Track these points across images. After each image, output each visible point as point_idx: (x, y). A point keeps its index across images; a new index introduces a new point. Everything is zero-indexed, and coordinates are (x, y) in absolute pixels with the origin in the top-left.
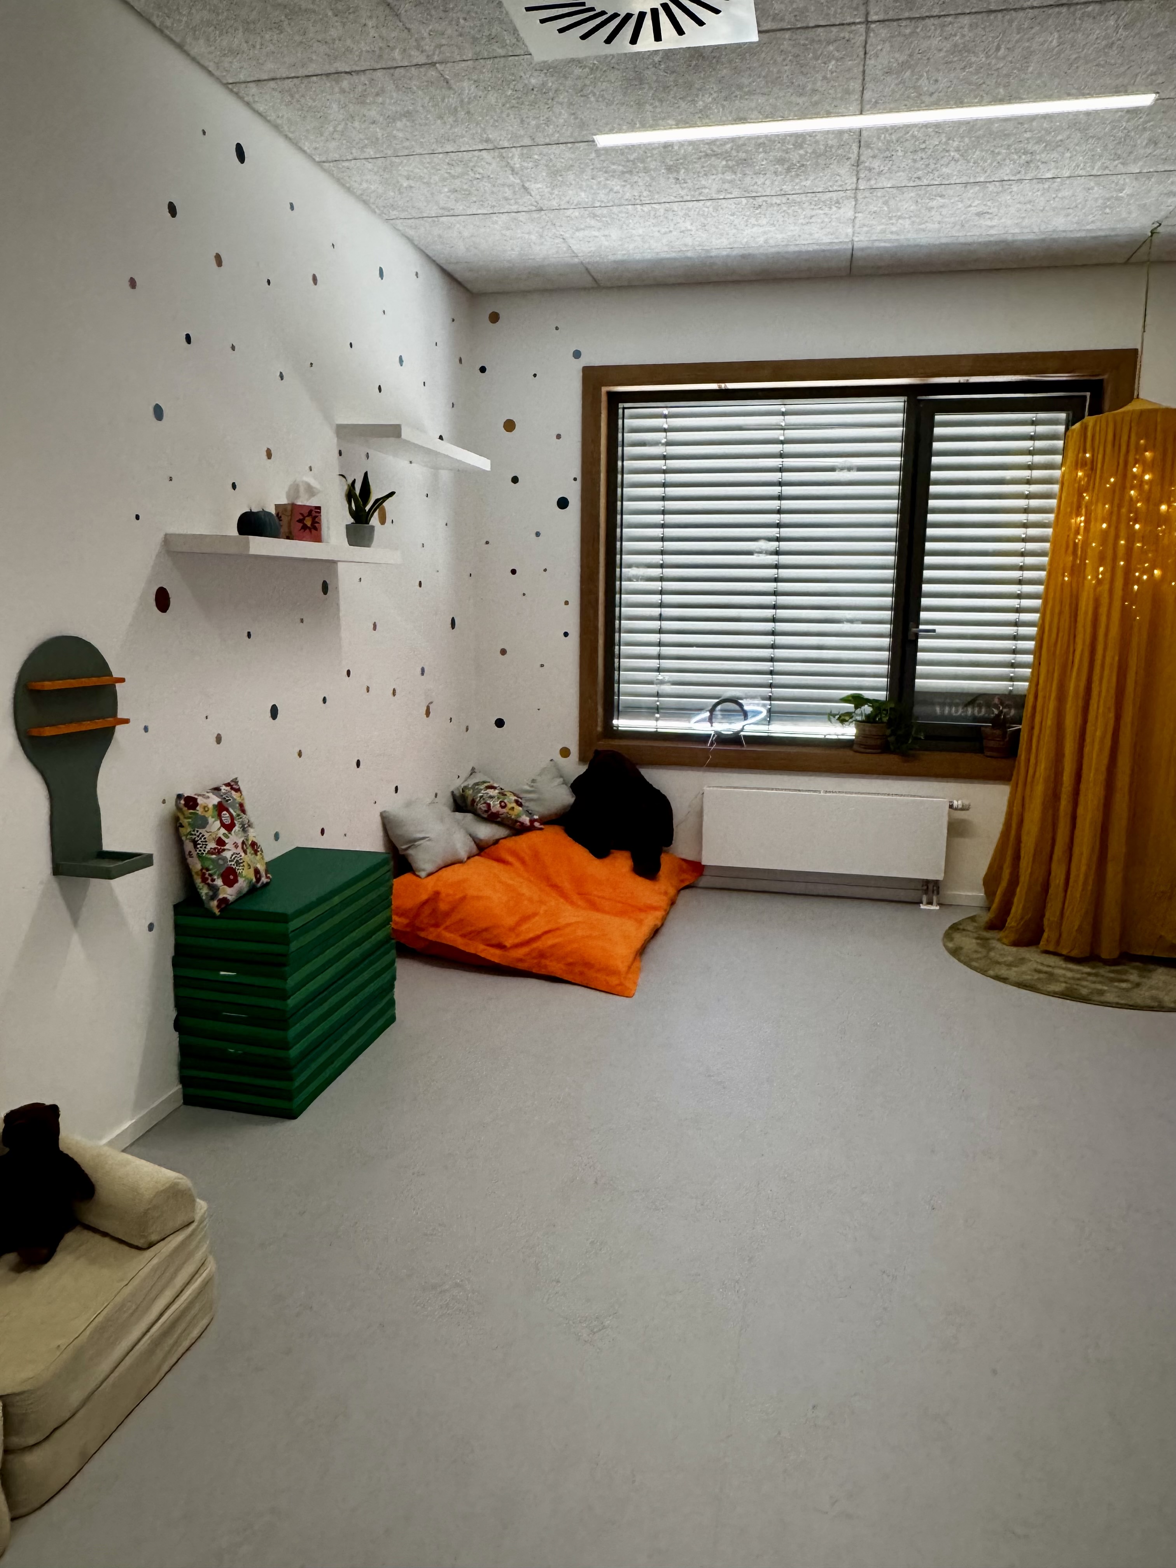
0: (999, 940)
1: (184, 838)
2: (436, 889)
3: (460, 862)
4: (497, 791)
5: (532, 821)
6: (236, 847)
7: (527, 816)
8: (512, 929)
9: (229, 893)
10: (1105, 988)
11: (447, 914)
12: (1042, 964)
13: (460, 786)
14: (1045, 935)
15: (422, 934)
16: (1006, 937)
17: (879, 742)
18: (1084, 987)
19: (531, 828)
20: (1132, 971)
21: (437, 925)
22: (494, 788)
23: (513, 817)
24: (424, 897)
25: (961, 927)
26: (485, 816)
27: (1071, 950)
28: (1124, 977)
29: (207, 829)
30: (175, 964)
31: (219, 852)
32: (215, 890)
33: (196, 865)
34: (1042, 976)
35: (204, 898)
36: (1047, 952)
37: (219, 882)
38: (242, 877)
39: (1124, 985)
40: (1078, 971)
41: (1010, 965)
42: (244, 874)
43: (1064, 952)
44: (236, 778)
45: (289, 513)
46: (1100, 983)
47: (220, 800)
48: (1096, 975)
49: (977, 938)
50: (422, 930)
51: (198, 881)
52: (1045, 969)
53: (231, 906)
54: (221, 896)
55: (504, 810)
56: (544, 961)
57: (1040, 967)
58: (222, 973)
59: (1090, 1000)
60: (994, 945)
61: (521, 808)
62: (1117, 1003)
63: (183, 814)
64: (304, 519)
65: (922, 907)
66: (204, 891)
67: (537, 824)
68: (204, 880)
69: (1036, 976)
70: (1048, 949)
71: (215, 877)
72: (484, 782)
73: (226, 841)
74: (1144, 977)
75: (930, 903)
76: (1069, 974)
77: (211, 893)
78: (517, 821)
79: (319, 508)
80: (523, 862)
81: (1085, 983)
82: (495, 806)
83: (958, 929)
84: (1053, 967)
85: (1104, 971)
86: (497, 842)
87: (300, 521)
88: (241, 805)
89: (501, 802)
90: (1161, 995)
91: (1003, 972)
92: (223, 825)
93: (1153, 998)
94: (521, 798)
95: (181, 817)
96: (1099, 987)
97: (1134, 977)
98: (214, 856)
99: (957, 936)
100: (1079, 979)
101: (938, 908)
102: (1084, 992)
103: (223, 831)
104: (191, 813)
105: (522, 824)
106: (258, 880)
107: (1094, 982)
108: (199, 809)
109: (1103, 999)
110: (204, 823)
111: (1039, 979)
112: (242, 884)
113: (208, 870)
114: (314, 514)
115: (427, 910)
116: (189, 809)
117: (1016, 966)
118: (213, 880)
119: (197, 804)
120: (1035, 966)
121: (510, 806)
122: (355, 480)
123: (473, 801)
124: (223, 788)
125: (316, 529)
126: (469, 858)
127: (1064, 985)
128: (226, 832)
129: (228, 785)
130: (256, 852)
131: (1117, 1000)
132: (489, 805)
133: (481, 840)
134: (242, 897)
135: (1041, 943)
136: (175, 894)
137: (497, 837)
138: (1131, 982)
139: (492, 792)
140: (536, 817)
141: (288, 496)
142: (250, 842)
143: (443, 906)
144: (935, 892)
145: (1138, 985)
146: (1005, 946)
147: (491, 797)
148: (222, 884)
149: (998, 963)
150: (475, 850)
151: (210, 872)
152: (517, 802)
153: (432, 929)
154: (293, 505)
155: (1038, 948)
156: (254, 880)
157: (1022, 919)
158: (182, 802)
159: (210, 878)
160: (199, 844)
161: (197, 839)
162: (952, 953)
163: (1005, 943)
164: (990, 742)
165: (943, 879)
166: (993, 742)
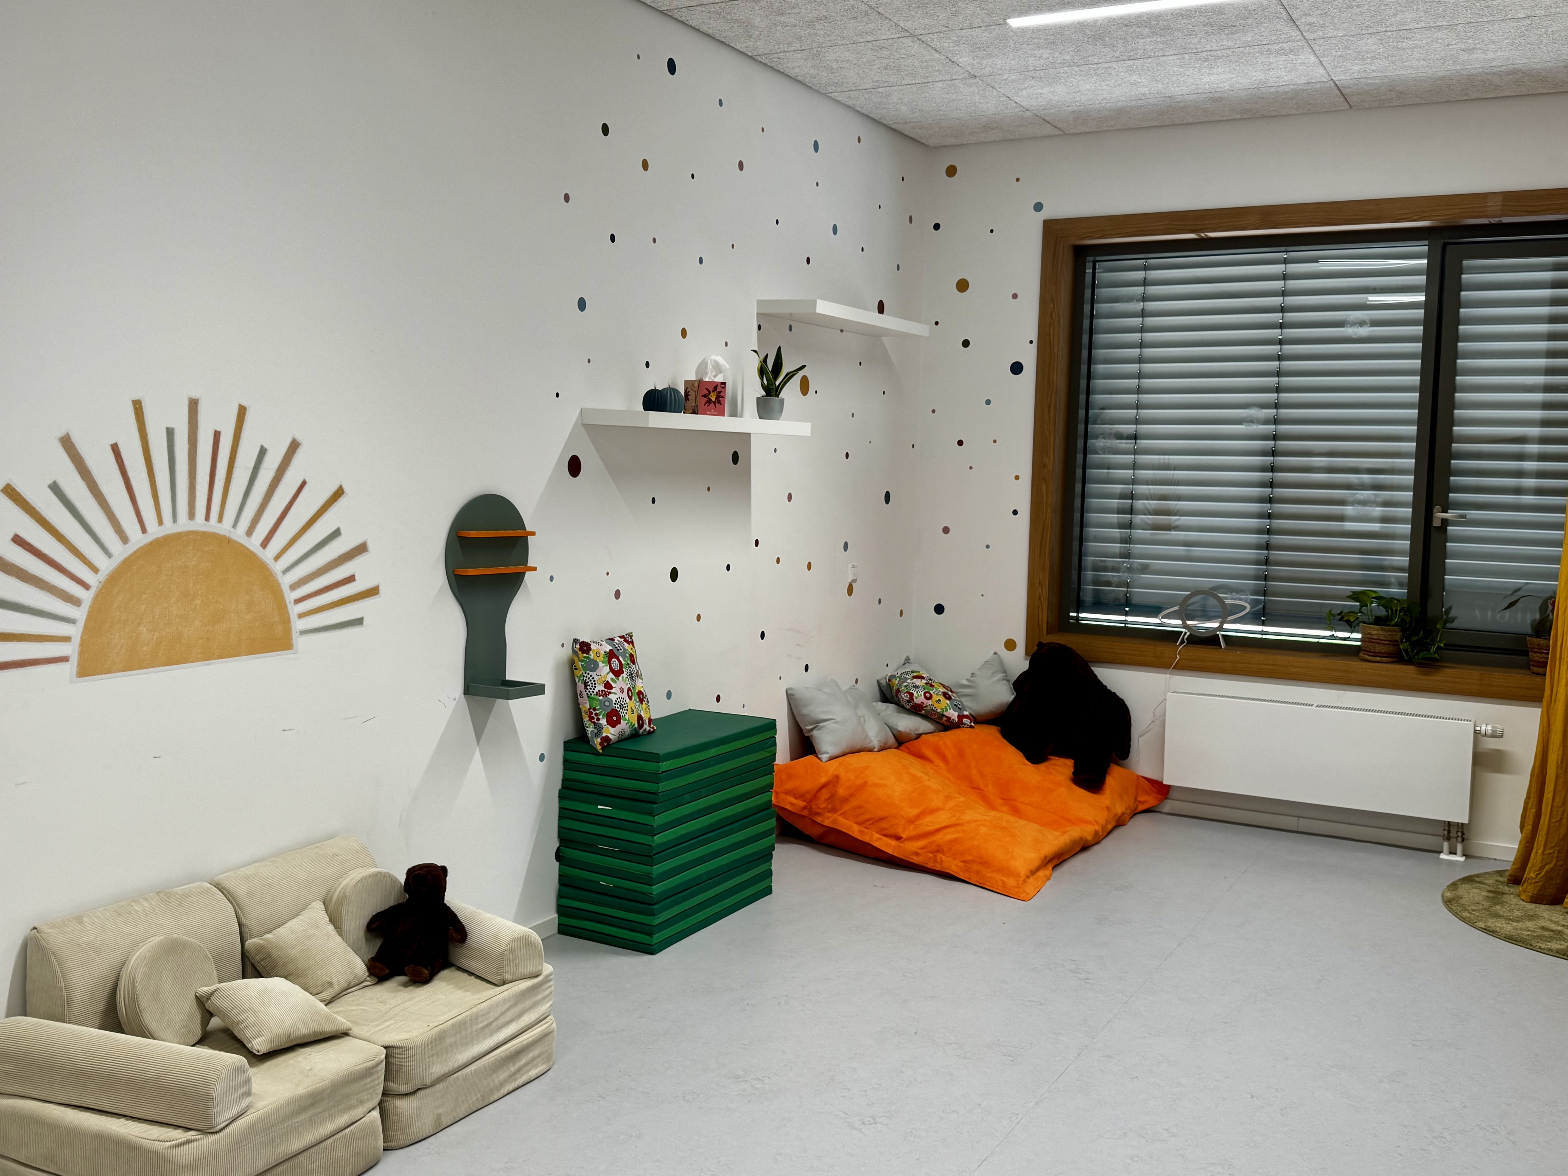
0: (1517, 895)
1: (577, 680)
2: (835, 773)
3: (871, 750)
4: (924, 681)
5: (961, 717)
6: (622, 691)
7: (955, 711)
8: (911, 821)
9: (611, 732)
11: (845, 800)
13: (887, 675)
15: (819, 819)
16: (1524, 892)
17: (1391, 649)
19: (958, 725)
21: (834, 810)
22: (922, 678)
23: (939, 710)
24: (823, 780)
25: (1478, 879)
26: (908, 707)
29: (598, 672)
30: (562, 797)
31: (606, 695)
32: (599, 728)
33: (586, 705)
34: (1545, 933)
35: (590, 735)
37: (603, 722)
38: (625, 720)
41: (1511, 920)
42: (627, 716)
44: (631, 633)
45: (696, 389)
47: (611, 648)
49: (1489, 891)
50: (819, 814)
51: (586, 719)
53: (611, 746)
54: (604, 735)
55: (930, 702)
56: (939, 855)
57: (1549, 925)
58: (600, 807)
60: (1506, 900)
61: (948, 702)
63: (579, 658)
64: (709, 394)
65: (1443, 856)
66: (590, 729)
67: (965, 720)
68: (591, 719)
69: (1539, 933)
71: (601, 717)
72: (913, 672)
73: (613, 685)
75: (1453, 852)
77: (596, 731)
78: (943, 715)
79: (724, 383)
80: (945, 759)
82: (919, 697)
83: (1473, 881)
86: (919, 736)
87: (705, 396)
88: (631, 656)
89: (925, 693)
91: (1499, 925)
92: (612, 670)
94: (951, 691)
95: (576, 659)
98: (601, 698)
99: (1466, 887)
101: (1462, 859)
103: (611, 675)
104: (584, 657)
105: (949, 718)
106: (641, 726)
108: (592, 655)
110: (595, 666)
111: (1538, 936)
112: (623, 725)
113: (595, 709)
114: (719, 389)
115: (825, 794)
116: (583, 653)
117: (1519, 922)
118: (598, 719)
119: (590, 650)
120: (1544, 923)
121: (935, 698)
122: (767, 355)
123: (898, 691)
124: (617, 640)
125: (719, 402)
126: (882, 749)
128: (613, 677)
129: (621, 637)
130: (641, 701)
132: (911, 695)
133: (900, 732)
134: (622, 739)
136: (567, 731)
137: (920, 732)
139: (918, 682)
140: (966, 713)
141: (697, 371)
142: (637, 691)
143: (841, 791)
144: (1460, 839)
146: (1518, 901)
147: (917, 687)
148: (606, 724)
149: (1498, 916)
150: (892, 740)
151: (597, 712)
152: (945, 695)
153: (827, 814)
154: (700, 382)
155: (1563, 907)
156: (636, 725)
157: (1542, 868)
158: (578, 646)
159: (596, 717)
160: (589, 686)
161: (588, 680)
162: (1445, 902)
163: (1523, 898)
164: (1535, 654)
165: (1467, 822)
166: (1538, 654)
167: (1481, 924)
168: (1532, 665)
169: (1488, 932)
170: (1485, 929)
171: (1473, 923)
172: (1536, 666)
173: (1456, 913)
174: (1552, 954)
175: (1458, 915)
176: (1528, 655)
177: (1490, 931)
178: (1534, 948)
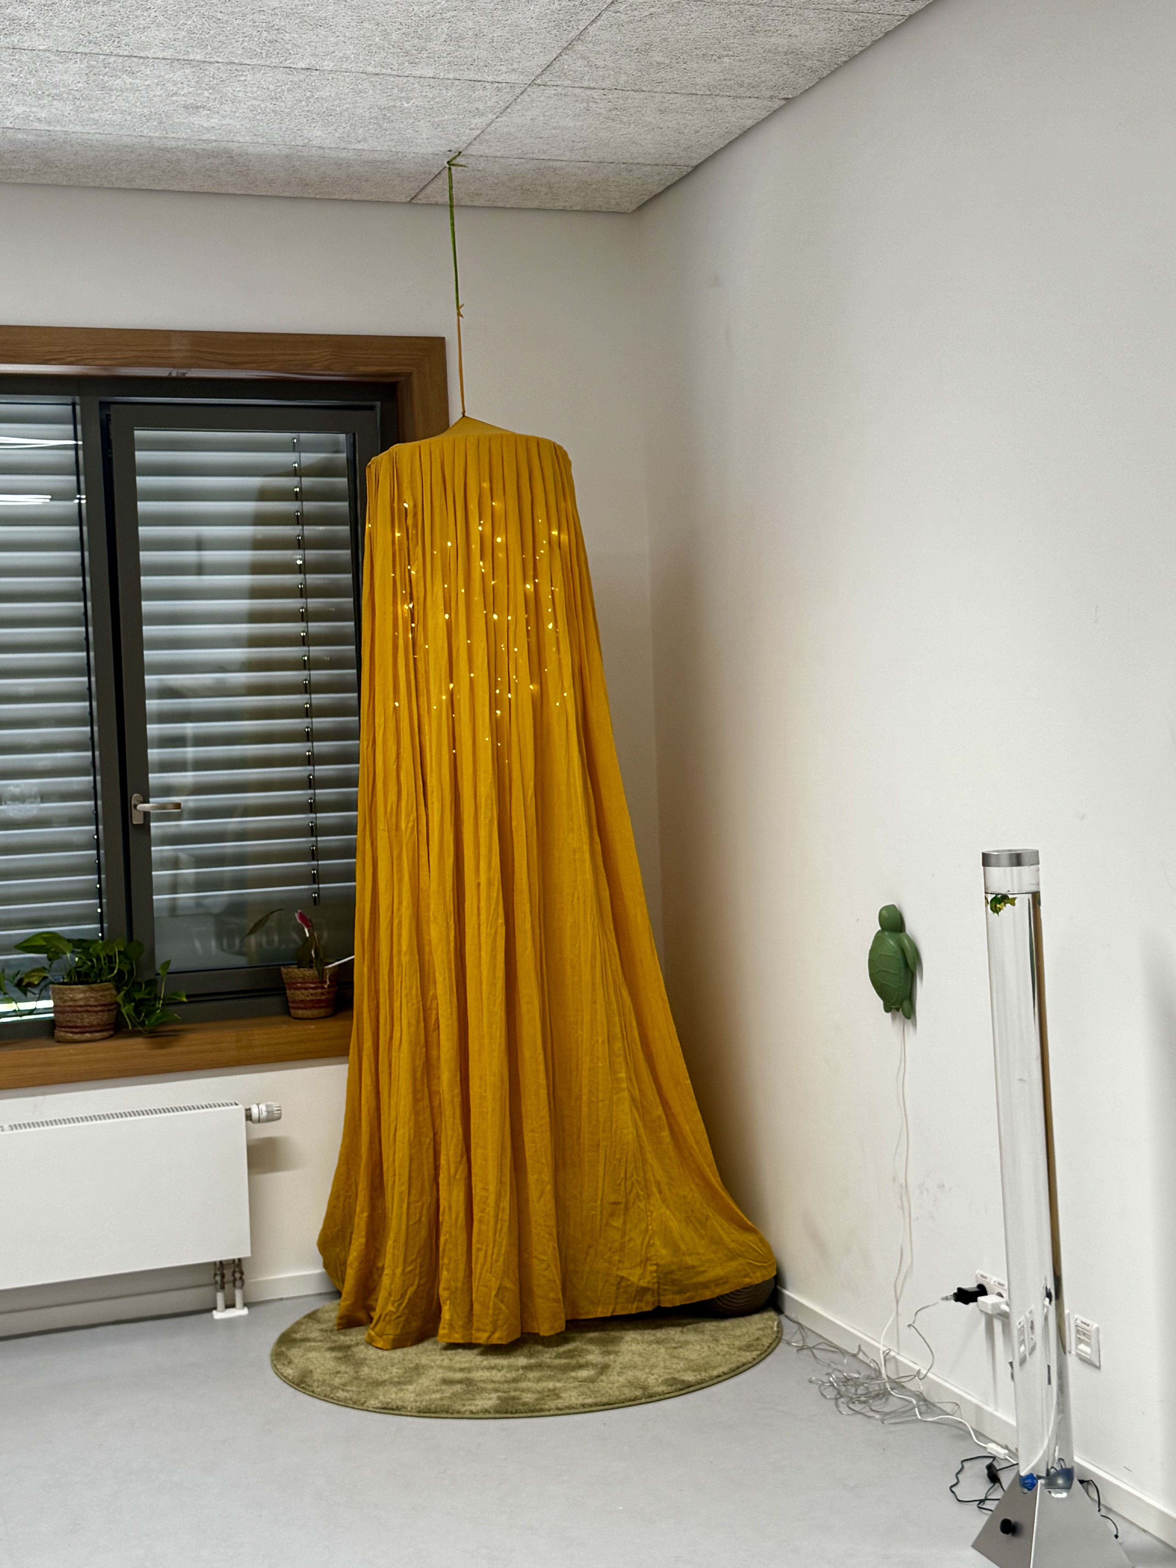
0: (370, 1342)
10: (558, 1385)
12: (450, 1368)
14: (446, 1315)
16: (381, 1335)
17: (105, 1017)
18: (528, 1390)
20: (591, 1347)
25: (298, 1336)
27: (493, 1333)
28: (582, 1361)
34: (458, 1388)
36: (452, 1346)
39: (584, 1373)
40: (510, 1368)
41: (399, 1383)
43: (482, 1337)
46: (550, 1378)
48: (539, 1366)
49: (332, 1349)
52: (459, 1376)
57: (450, 1375)
59: (541, 1410)
60: (362, 1356)
62: (583, 1406)
65: (217, 1315)
69: (448, 1391)
70: (452, 1341)
74: (609, 1353)
75: (230, 1305)
76: (497, 1375)
81: (524, 1385)
83: (294, 1341)
84: (469, 1370)
85: (548, 1356)
90: (641, 1375)
91: (392, 1396)
93: (631, 1384)
96: (551, 1385)
97: (594, 1356)
99: (295, 1353)
100: (515, 1380)
101: (245, 1312)
102: (528, 1397)
107: (539, 1380)
109: (560, 1403)
111: (455, 1395)
117: (410, 1382)
120: (440, 1374)
127: (494, 1395)
131: (581, 1400)
135: (441, 1332)
138: (594, 1365)
144: (238, 1283)
145: (604, 1369)
146: (381, 1353)
149: (383, 1383)
155: (436, 1343)
157: (403, 1295)
162: (298, 1385)
163: (379, 1346)
164: (298, 992)
165: (249, 1255)
166: (303, 991)
167: (373, 1403)
168: (293, 1008)
169: (391, 1412)
170: (385, 1408)
171: (362, 1404)
172: (302, 1008)
173: (325, 1396)
174: (490, 1416)
175: (333, 1398)
176: (285, 994)
177: (393, 1409)
178: (465, 1416)
